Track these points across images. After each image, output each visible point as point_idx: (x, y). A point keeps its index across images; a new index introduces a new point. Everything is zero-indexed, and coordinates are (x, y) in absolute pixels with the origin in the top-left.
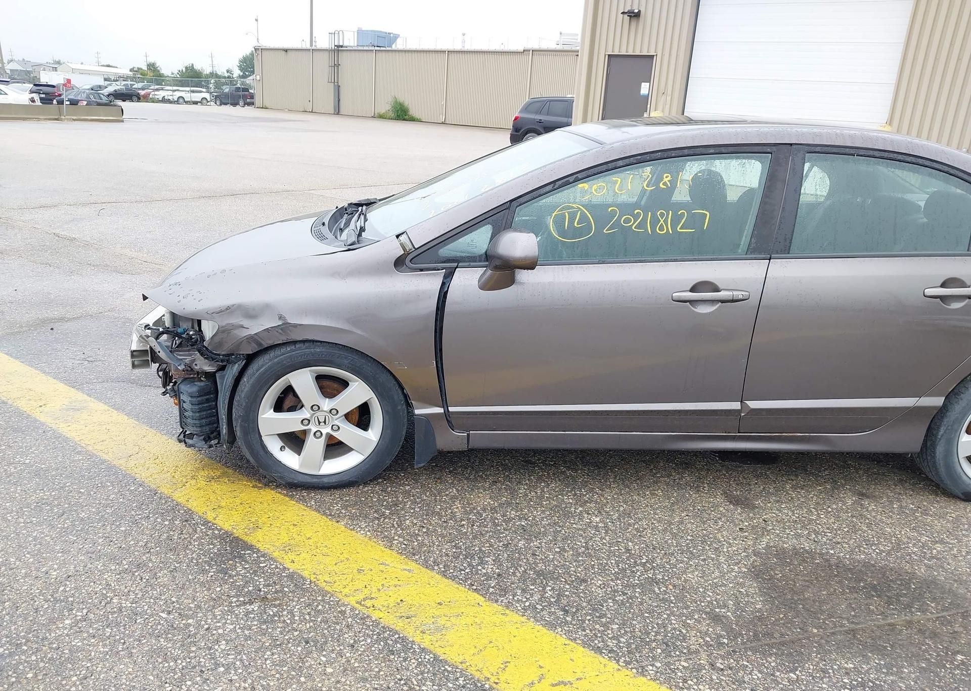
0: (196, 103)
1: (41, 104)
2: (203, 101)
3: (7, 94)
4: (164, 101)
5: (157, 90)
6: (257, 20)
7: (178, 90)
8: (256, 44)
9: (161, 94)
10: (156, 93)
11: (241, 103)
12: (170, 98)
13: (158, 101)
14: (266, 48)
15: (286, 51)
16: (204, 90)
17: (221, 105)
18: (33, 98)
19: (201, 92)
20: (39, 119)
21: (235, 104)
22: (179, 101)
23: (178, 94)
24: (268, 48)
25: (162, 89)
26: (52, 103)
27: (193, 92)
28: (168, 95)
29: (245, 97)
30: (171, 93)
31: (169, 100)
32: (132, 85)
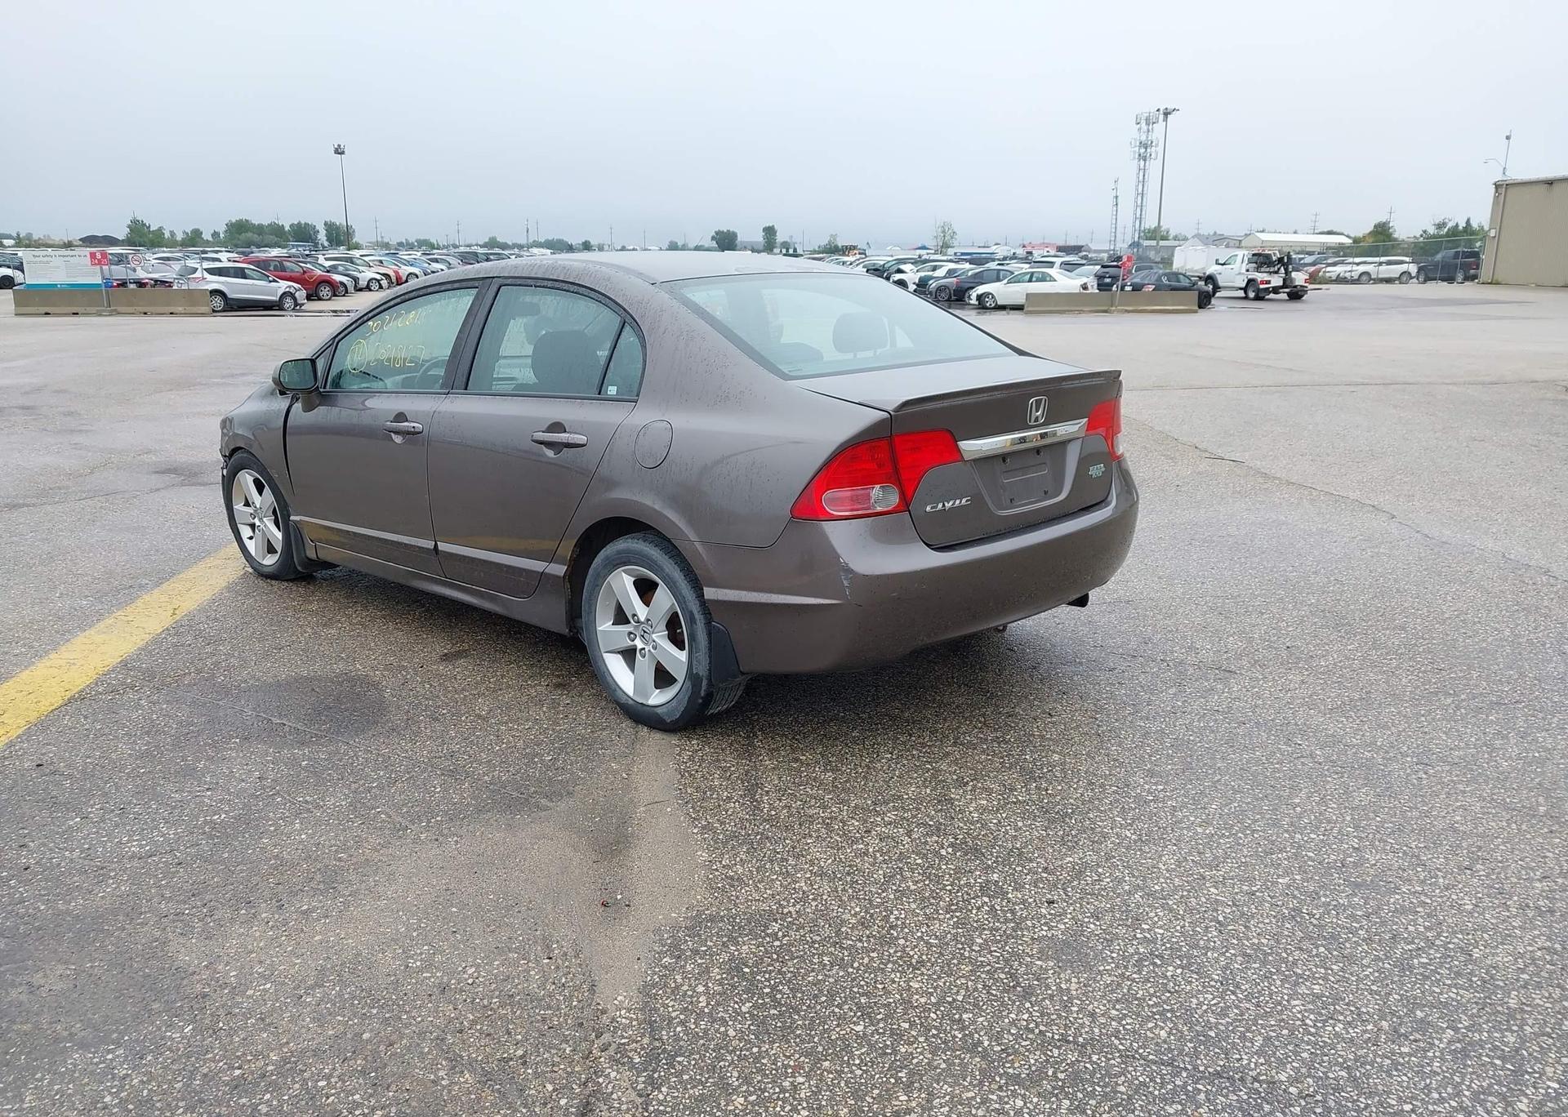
0: (1388, 281)
1: (1098, 291)
2: (1404, 277)
3: (1055, 281)
4: (1340, 280)
5: (1334, 264)
6: (1508, 138)
7: (1365, 263)
8: (1499, 177)
9: (1339, 270)
10: (1329, 269)
11: (1460, 277)
12: (1348, 275)
13: (1330, 281)
14: (1516, 182)
15: (1550, 183)
16: (1407, 259)
17: (1425, 281)
18: (1085, 284)
19: (1402, 262)
20: (1080, 312)
21: (1450, 279)
22: (1364, 278)
23: (1362, 268)
24: (1519, 181)
25: (1342, 263)
26: (1111, 290)
27: (1389, 263)
28: (1345, 272)
29: (1466, 267)
30: (1349, 268)
31: (1346, 278)
32: (1301, 259)
